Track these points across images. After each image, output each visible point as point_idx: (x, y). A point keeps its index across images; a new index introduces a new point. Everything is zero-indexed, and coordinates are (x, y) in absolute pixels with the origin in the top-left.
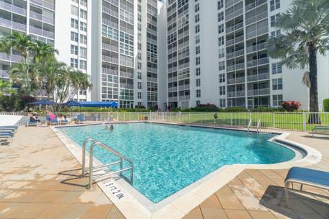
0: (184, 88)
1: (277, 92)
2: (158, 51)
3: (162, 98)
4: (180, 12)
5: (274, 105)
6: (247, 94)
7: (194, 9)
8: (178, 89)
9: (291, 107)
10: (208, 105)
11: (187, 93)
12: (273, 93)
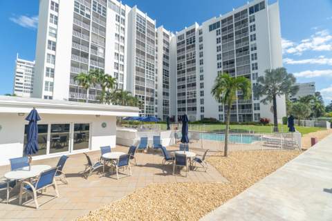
0: (191, 105)
1: (257, 112)
2: (169, 75)
3: (173, 111)
4: (188, 48)
5: (256, 119)
6: (238, 112)
7: (199, 48)
8: (186, 105)
9: (264, 122)
10: (211, 119)
11: (194, 109)
12: (254, 112)
